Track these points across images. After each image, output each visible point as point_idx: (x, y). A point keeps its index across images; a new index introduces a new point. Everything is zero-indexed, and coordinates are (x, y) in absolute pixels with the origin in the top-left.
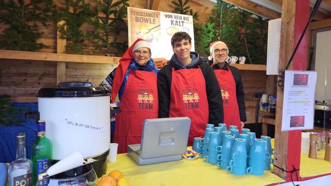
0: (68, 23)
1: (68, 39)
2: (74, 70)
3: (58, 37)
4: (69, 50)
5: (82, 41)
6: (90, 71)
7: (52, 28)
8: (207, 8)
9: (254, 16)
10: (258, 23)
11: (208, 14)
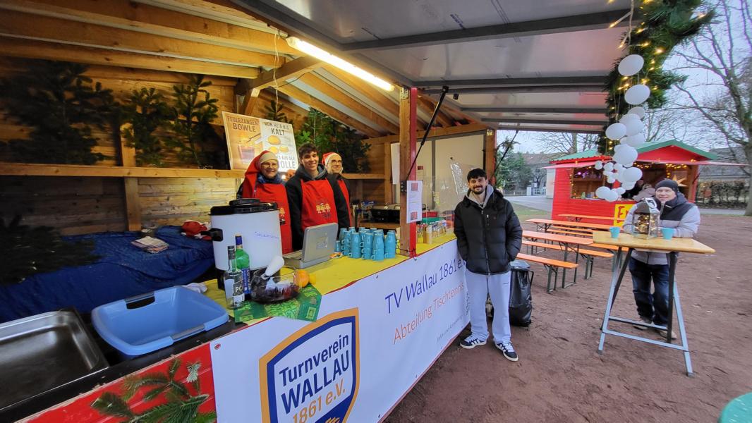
0: (135, 127)
1: (137, 148)
2: (149, 188)
3: (123, 144)
4: (140, 161)
5: (159, 149)
6: (170, 186)
7: (111, 132)
8: (299, 115)
9: (342, 126)
10: (346, 133)
11: (300, 121)
